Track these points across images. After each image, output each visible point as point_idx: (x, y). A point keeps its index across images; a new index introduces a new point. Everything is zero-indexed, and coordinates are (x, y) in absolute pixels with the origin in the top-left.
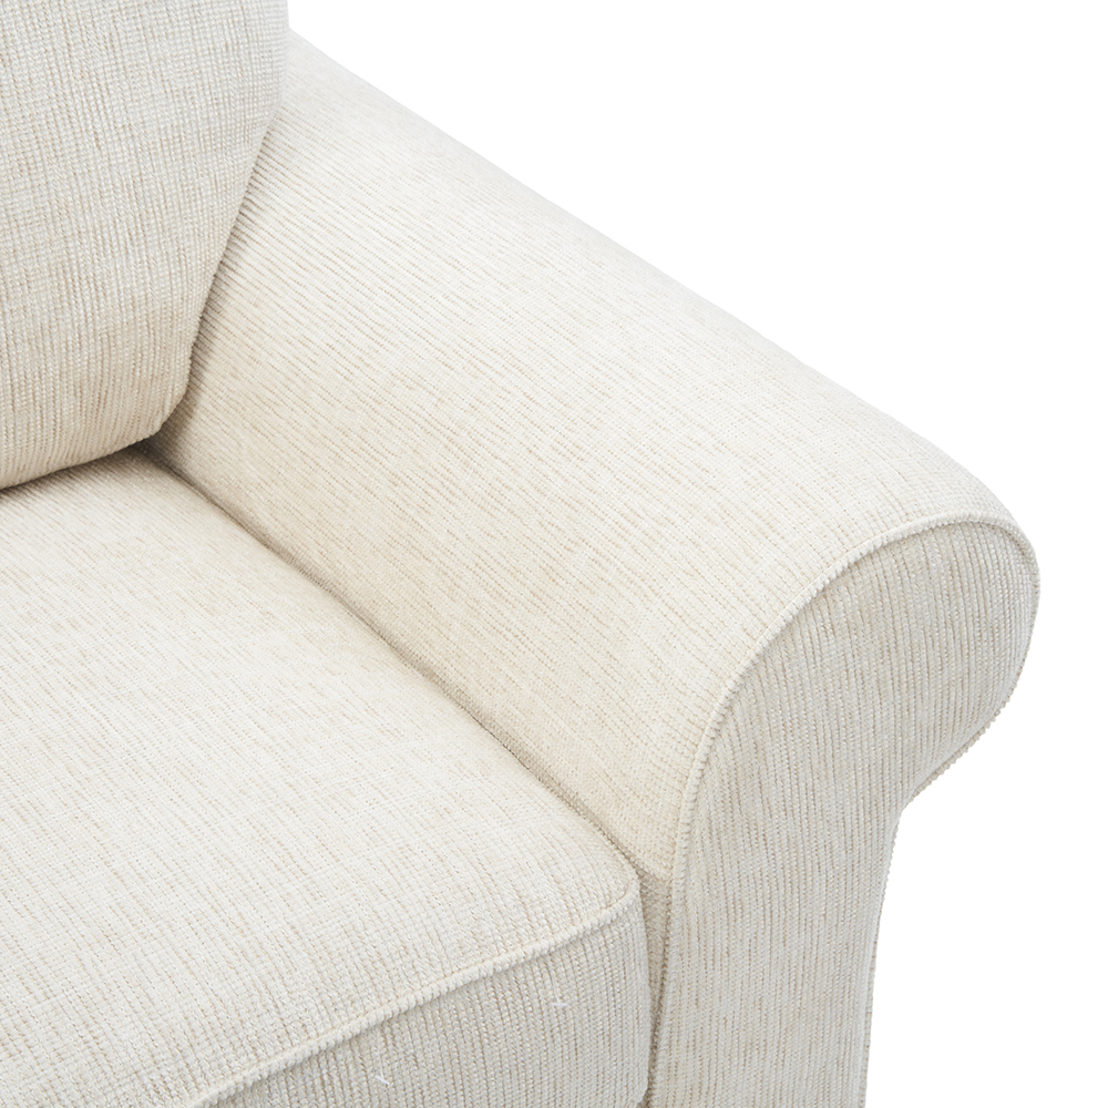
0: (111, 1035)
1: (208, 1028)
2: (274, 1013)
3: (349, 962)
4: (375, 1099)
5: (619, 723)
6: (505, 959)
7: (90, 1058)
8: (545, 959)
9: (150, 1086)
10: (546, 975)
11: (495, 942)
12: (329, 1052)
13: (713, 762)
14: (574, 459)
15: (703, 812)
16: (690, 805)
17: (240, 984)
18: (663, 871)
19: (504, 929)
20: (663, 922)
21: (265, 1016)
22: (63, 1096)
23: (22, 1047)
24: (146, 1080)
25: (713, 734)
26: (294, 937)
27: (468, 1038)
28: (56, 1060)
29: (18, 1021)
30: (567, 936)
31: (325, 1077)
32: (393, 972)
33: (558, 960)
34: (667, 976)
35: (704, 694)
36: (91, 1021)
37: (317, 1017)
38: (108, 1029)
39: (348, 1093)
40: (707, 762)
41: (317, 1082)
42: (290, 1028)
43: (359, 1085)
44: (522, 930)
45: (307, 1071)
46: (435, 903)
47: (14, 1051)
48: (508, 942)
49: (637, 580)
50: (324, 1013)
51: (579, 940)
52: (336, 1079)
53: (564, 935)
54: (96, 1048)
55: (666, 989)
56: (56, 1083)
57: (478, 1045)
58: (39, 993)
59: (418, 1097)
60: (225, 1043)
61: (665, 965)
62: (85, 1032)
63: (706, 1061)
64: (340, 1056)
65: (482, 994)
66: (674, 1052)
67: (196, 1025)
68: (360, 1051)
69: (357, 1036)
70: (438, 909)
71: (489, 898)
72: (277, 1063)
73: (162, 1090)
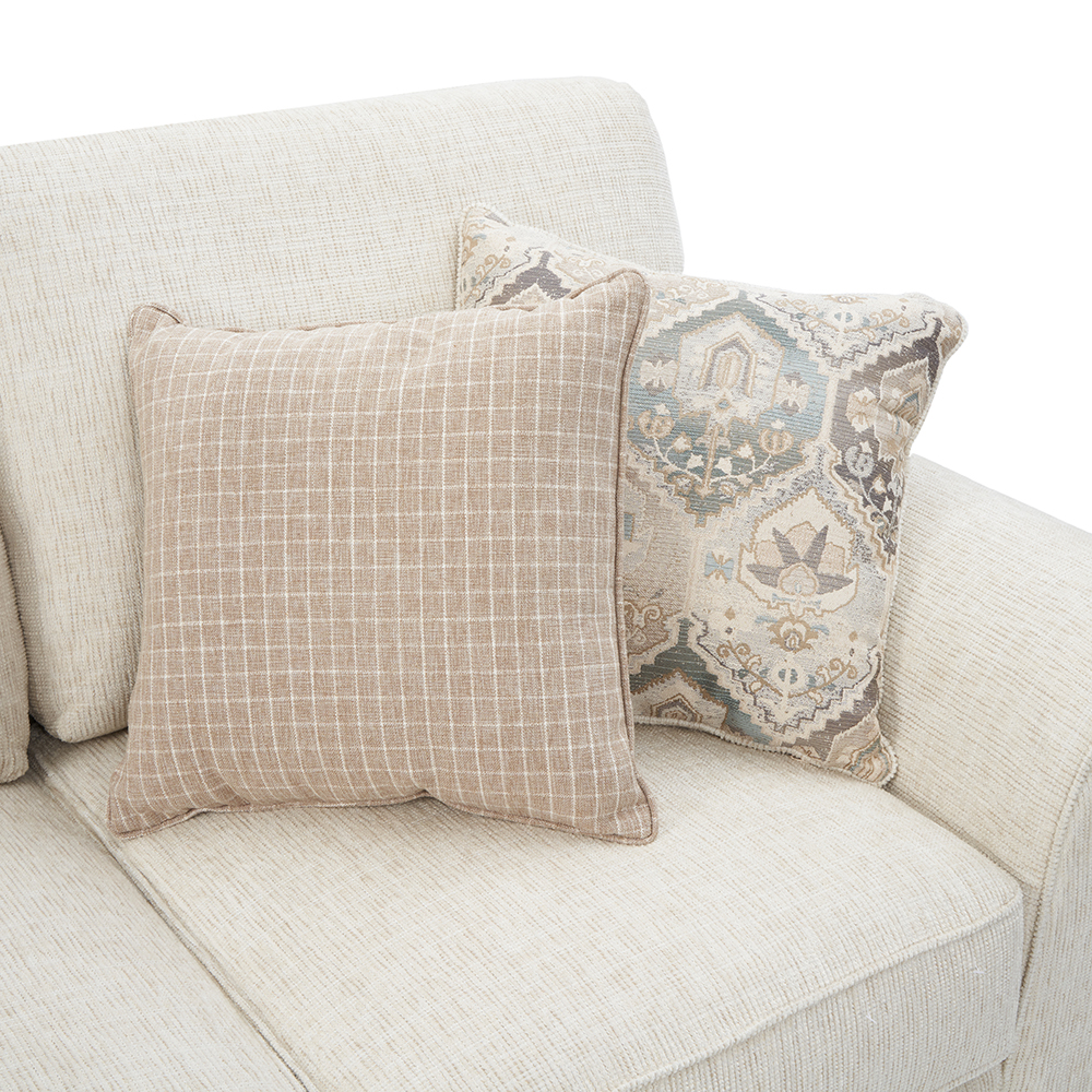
0: (688, 978)
1: (753, 976)
2: (795, 968)
3: (841, 935)
4: (860, 1034)
5: (1002, 775)
6: (943, 938)
7: (677, 993)
8: (967, 938)
9: (719, 1015)
10: (968, 951)
11: (935, 925)
12: (834, 997)
13: (1081, 800)
14: (949, 595)
15: (1070, 837)
16: (1063, 831)
17: (769, 946)
18: (1038, 881)
19: (940, 916)
20: (1033, 920)
21: (790, 970)
22: (663, 1019)
23: (630, 984)
24: (716, 1010)
25: (1082, 779)
26: (800, 916)
27: (919, 994)
28: (655, 993)
29: (624, 966)
30: (983, 923)
31: (831, 1016)
32: (871, 943)
33: (975, 940)
34: (1031, 960)
35: (1074, 750)
36: (673, 968)
37: (824, 972)
38: (685, 973)
39: (844, 1028)
40: (1076, 800)
41: (826, 1018)
42: (807, 979)
43: (851, 1023)
44: (951, 918)
45: (820, 1010)
46: (891, 896)
47: (625, 985)
48: (943, 926)
49: (1011, 674)
50: (828, 969)
51: (989, 926)
52: (837, 1018)
53: (980, 923)
54: (680, 986)
55: (1030, 970)
56: (657, 1009)
57: (924, 999)
58: (634, 948)
59: (886, 1035)
60: (766, 987)
61: (1031, 952)
62: (670, 975)
63: (1048, 1026)
64: (840, 1001)
65: (929, 961)
66: (1029, 1018)
67: (744, 973)
68: (853, 998)
69: (851, 987)
70: (894, 900)
71: (926, 894)
72: (802, 1004)
73: (727, 1017)
